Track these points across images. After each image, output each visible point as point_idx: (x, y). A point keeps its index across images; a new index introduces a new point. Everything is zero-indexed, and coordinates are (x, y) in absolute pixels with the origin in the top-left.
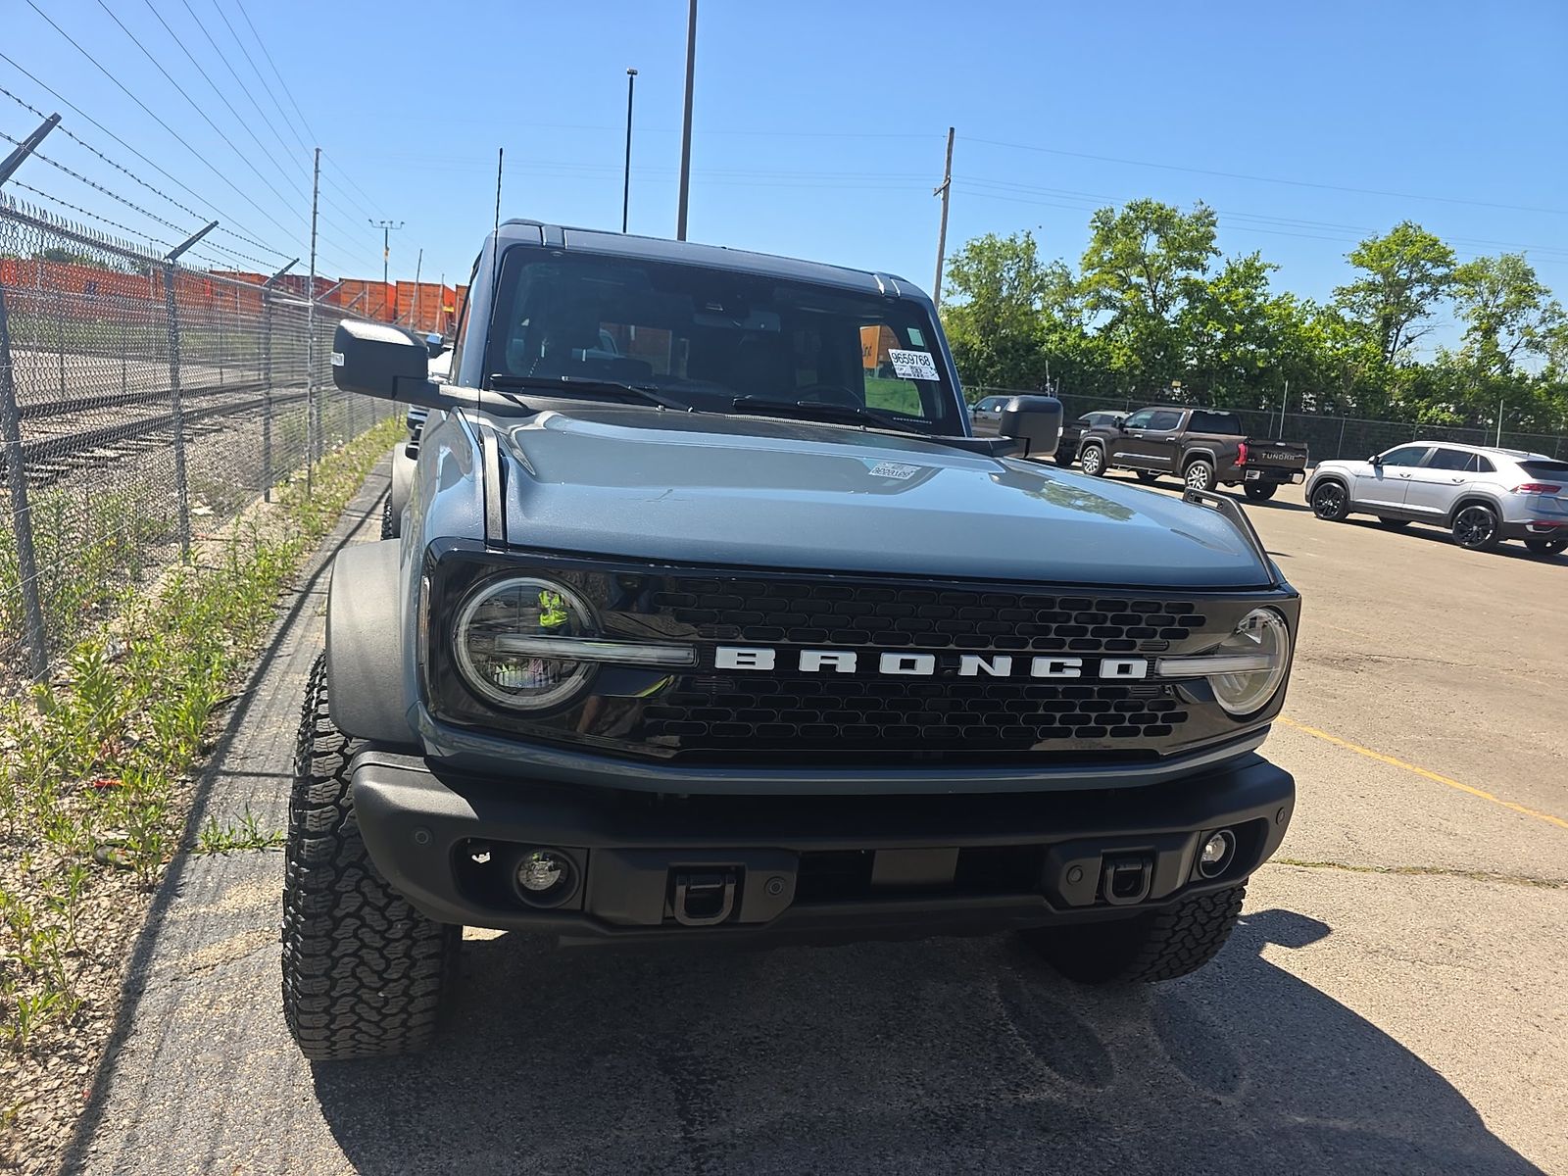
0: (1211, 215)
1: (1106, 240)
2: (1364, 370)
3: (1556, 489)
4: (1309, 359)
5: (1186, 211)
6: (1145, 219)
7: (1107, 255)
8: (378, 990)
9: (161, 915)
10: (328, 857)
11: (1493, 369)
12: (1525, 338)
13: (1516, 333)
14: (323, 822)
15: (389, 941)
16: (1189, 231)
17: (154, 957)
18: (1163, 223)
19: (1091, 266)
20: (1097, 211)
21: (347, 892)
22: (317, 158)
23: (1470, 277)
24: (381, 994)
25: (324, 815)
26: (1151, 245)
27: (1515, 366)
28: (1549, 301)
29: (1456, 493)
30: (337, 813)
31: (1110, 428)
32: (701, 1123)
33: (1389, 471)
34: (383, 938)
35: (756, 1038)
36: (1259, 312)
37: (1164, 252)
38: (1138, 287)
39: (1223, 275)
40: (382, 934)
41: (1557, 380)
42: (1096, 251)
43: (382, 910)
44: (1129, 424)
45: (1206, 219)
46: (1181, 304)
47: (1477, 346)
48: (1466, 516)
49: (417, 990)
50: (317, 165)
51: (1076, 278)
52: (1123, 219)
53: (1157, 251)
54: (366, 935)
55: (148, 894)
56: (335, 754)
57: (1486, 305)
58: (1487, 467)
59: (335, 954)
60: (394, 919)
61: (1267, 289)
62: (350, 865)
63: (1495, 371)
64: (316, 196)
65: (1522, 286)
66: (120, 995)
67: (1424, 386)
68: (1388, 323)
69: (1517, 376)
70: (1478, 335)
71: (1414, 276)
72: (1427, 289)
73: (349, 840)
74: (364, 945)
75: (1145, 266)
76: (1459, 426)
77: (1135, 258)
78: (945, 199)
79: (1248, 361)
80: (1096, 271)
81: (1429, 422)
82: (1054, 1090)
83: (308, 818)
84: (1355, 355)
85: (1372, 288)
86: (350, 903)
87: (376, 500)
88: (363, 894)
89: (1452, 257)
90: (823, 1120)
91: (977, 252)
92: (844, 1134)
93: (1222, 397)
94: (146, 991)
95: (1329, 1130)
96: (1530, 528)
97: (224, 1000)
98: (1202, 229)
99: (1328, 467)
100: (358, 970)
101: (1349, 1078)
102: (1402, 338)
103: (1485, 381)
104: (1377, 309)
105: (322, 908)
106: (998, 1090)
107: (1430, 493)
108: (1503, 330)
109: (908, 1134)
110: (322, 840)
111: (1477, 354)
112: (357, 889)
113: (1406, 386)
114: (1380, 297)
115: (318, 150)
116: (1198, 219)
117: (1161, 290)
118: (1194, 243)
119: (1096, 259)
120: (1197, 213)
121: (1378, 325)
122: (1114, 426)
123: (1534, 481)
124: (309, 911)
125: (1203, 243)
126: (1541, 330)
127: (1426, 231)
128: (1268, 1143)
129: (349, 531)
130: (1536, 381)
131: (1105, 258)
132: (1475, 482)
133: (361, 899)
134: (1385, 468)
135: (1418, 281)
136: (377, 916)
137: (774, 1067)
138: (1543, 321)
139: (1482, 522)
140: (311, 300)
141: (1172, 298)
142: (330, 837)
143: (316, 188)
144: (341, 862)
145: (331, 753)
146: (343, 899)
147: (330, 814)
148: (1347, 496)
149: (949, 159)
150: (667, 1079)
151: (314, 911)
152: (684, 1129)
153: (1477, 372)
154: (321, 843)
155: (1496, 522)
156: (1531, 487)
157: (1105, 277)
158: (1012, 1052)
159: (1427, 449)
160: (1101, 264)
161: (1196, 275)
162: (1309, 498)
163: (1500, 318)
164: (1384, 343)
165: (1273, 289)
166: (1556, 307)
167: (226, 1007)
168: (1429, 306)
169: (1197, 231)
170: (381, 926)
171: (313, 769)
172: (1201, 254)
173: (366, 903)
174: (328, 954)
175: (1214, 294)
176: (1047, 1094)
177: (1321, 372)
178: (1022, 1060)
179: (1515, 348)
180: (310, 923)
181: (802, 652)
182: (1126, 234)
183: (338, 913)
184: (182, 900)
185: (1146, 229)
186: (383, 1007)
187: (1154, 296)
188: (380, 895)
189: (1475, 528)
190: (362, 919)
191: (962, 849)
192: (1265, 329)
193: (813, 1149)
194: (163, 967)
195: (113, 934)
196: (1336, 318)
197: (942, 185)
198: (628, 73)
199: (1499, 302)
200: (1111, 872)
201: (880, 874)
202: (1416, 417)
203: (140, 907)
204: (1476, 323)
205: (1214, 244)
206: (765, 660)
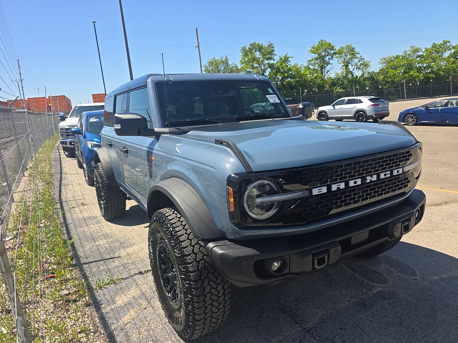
0: (272, 45)
1: (246, 55)
2: (319, 81)
3: (378, 105)
4: (305, 81)
5: (265, 44)
6: (255, 48)
7: (246, 59)
8: (217, 313)
9: (101, 312)
10: (199, 277)
11: (349, 76)
12: (356, 67)
13: (353, 66)
14: (194, 267)
15: (219, 297)
16: (267, 50)
17: (109, 325)
18: (260, 48)
19: (242, 63)
20: (242, 47)
21: (206, 286)
22: (19, 63)
23: (340, 53)
24: (218, 314)
25: (194, 265)
26: (258, 55)
27: (354, 74)
28: (360, 55)
29: (354, 110)
30: (197, 263)
31: (261, 108)
32: (303, 324)
33: (337, 107)
34: (218, 297)
35: (299, 297)
36: (290, 70)
37: (261, 56)
38: (257, 67)
39: (279, 61)
40: (217, 296)
41: (365, 76)
42: (243, 59)
43: (216, 289)
44: (265, 106)
45: (271, 46)
46: (269, 70)
47: (344, 70)
48: (358, 116)
49: (226, 310)
50: (19, 65)
51: (239, 67)
52: (249, 49)
53: (260, 56)
54: (213, 297)
55: (90, 307)
56: (189, 246)
57: (345, 59)
58: (361, 102)
59: (206, 305)
60: (219, 290)
61: (290, 63)
62: (205, 278)
63: (350, 76)
64: (20, 75)
65: (352, 52)
66: (107, 340)
67: (334, 83)
68: (322, 68)
69: (355, 77)
70: (344, 67)
71: (326, 54)
72: (330, 57)
73: (203, 271)
74: (213, 301)
75: (257, 61)
76: (344, 92)
77: (254, 59)
78: (199, 49)
79: (289, 83)
80: (245, 64)
81: (337, 93)
82: (378, 288)
83: (190, 267)
84: (316, 78)
85: (317, 59)
86: (208, 289)
87: (60, 169)
88: (210, 285)
89: (335, 48)
90: (332, 313)
91: (211, 63)
92: (341, 315)
93: (285, 94)
94: (115, 336)
95: (443, 278)
96: (374, 116)
97: (143, 331)
98: (271, 49)
99: (321, 109)
100: (212, 308)
101: (438, 264)
102: (326, 71)
103: (348, 80)
104: (318, 64)
105: (201, 293)
106: (366, 292)
107: (348, 111)
108: (350, 65)
109: (355, 310)
110: (196, 273)
111: (345, 72)
112: (209, 284)
113: (330, 84)
114: (319, 61)
115: (18, 60)
116: (269, 46)
117: (263, 67)
118: (269, 53)
119: (243, 61)
120: (268, 45)
121: (320, 68)
122: (262, 107)
123: (373, 103)
124: (197, 295)
125: (271, 52)
126: (359, 64)
127: (327, 41)
128: (434, 286)
129: (59, 180)
130: (360, 77)
131: (246, 60)
132: (359, 106)
133: (210, 287)
134: (335, 106)
135: (327, 55)
136: (215, 291)
137: (310, 303)
138: (359, 61)
139: (362, 116)
140: (25, 109)
141: (266, 69)
142: (197, 271)
143: (20, 73)
144: (203, 278)
145: (188, 246)
146: (206, 289)
147: (195, 264)
148: (327, 116)
149: (197, 37)
150: (285, 315)
151: (199, 294)
152: (300, 327)
153: (345, 77)
154: (195, 274)
155: (366, 116)
156: (372, 105)
157: (247, 66)
158: (362, 281)
159: (345, 100)
160: (245, 62)
161: (271, 62)
162: (318, 118)
163: (349, 62)
164: (322, 73)
165: (292, 63)
166: (362, 57)
167: (145, 333)
168: (331, 61)
169: (269, 49)
170: (216, 293)
171: (185, 252)
172: (271, 56)
173: (212, 288)
174: (204, 306)
175: (277, 66)
176: (378, 289)
177: (308, 83)
178: (365, 282)
179: (354, 69)
180: (198, 298)
181: (332, 185)
182: (251, 53)
183: (205, 293)
184: (103, 305)
185: (256, 51)
186: (218, 317)
187: (261, 69)
188: (215, 284)
189: (361, 118)
190: (212, 293)
191: (369, 231)
192: (292, 74)
193: (336, 321)
194: (115, 327)
195: (88, 322)
196: (309, 69)
197: (197, 45)
198: (93, 22)
199: (347, 58)
200: (403, 226)
201: (354, 241)
202: (333, 92)
203: (90, 311)
204: (343, 64)
205: (274, 53)
206: (324, 190)
